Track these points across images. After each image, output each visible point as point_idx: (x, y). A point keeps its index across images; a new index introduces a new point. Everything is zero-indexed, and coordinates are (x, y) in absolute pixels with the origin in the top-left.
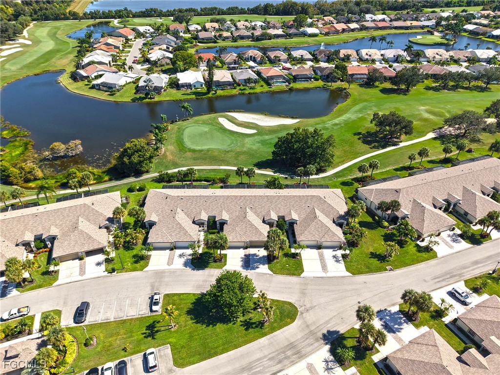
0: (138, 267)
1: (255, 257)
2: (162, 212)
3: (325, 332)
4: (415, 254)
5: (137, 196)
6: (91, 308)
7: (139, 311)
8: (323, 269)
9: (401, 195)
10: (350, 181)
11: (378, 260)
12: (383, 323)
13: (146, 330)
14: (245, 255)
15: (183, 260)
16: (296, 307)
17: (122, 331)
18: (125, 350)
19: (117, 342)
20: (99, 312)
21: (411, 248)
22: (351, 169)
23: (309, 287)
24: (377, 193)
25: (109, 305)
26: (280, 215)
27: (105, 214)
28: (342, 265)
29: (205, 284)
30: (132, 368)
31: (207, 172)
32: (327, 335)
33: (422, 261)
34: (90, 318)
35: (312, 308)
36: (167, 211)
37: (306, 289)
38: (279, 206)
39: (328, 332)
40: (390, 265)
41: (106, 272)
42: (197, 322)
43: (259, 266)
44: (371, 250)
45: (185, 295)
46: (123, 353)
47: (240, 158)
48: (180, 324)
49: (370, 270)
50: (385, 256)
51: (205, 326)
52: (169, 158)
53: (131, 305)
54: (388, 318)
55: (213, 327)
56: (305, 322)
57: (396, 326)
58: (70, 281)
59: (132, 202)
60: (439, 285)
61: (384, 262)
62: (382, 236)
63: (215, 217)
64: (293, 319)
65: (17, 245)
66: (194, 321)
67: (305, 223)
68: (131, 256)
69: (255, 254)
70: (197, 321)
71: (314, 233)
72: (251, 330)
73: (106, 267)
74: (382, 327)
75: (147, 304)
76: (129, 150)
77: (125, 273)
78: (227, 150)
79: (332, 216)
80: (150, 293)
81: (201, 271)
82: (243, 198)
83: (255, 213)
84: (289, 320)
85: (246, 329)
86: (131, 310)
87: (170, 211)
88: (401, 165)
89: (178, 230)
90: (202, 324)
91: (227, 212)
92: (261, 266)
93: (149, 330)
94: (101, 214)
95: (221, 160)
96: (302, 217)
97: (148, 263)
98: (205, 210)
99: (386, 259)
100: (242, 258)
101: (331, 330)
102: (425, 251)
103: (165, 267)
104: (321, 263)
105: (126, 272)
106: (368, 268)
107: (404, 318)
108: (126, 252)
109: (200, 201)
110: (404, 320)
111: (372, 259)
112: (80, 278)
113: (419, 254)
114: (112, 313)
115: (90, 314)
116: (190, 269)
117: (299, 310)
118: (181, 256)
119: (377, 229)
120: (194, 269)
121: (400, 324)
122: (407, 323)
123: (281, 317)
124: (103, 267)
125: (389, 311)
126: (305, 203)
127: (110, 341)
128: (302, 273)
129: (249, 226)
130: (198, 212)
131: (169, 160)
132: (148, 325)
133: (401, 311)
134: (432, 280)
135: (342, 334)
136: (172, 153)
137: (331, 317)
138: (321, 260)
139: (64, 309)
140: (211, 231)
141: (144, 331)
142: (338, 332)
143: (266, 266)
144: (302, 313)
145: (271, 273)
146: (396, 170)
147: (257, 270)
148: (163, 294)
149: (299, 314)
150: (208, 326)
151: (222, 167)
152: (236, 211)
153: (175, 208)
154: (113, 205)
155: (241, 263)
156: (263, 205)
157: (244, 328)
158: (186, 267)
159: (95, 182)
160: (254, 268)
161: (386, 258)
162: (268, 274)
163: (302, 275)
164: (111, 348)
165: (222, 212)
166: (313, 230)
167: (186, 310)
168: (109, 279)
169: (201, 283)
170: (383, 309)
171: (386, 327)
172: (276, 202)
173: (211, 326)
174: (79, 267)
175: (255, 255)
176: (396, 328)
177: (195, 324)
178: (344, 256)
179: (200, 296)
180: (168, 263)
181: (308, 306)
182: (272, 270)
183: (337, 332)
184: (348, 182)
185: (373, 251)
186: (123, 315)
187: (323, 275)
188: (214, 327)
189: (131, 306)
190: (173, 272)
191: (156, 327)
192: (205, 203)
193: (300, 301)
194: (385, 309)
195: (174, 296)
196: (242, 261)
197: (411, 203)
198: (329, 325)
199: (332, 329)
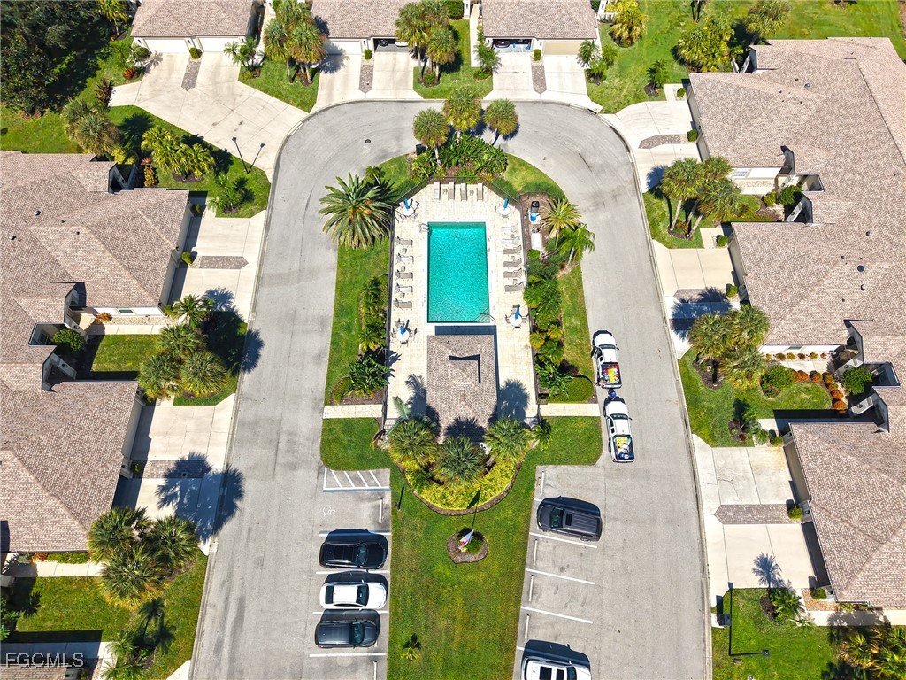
6: (583, 544)
17: (474, 637)
18: (414, 643)
19: (444, 624)
20: (562, 569)
25: (581, 598)
30: (349, 662)
34: (547, 544)
41: (723, 592)
46: (405, 636)
58: (702, 477)
65: (847, 323)
105: (717, 665)
108: (817, 674)
112: (709, 506)
114: (551, 609)
115: (561, 544)
124: (750, 581)
127: (452, 601)
139: (600, 471)
164: (432, 603)
174: (756, 502)
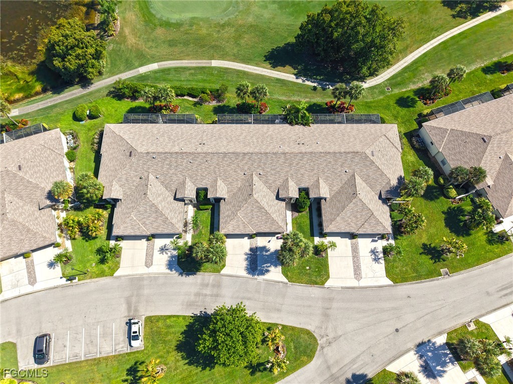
0: (107, 269)
1: (264, 253)
2: (127, 180)
3: (349, 376)
4: (483, 247)
5: (89, 130)
7: (116, 345)
8: (355, 274)
9: (489, 148)
10: (412, 95)
11: (432, 259)
12: (422, 363)
13: (127, 375)
14: (251, 249)
15: (165, 258)
16: (315, 338)
17: (98, 377)
20: (65, 346)
21: (479, 235)
22: (416, 69)
23: (335, 305)
24: (452, 139)
25: (75, 335)
26: (303, 186)
27: (42, 186)
28: (381, 267)
29: (197, 300)
31: (191, 74)
32: (352, 380)
33: (490, 260)
34: (55, 357)
35: (336, 339)
36: (134, 179)
37: (330, 309)
38: (302, 171)
39: (354, 376)
40: (446, 266)
41: (64, 279)
42: (190, 364)
43: (270, 269)
44: (424, 240)
45: (173, 319)
47: (242, 42)
48: (169, 366)
49: (419, 276)
50: (443, 250)
51: (200, 369)
52: (129, 42)
53: (104, 335)
54: (430, 354)
55: (210, 370)
56: (326, 361)
57: (439, 368)
58: (17, 294)
59: (84, 142)
60: (504, 302)
61: (439, 261)
62: (443, 212)
63: (206, 190)
64: (311, 357)
66: (187, 361)
67: (339, 201)
68: (94, 250)
69: (265, 247)
70: (190, 361)
71: (350, 220)
72: (258, 374)
73: (62, 270)
74: (421, 369)
75: (124, 335)
76: (57, 48)
77: (88, 281)
78: (222, 22)
79: (379, 188)
80: (126, 314)
81: (191, 277)
82: (247, 157)
83: (266, 182)
84: (305, 358)
85: (252, 373)
86: (104, 342)
87: (138, 180)
88: (495, 59)
89: (154, 215)
90: (197, 366)
91: (224, 181)
92: (272, 269)
93: (130, 375)
94: (37, 186)
95: (213, 47)
96: (335, 188)
97: (119, 263)
98: (191, 177)
99: (442, 257)
100: (246, 254)
101: (358, 373)
102: (498, 242)
103: (142, 270)
104: (354, 263)
105: (91, 278)
106: (416, 271)
107: (450, 356)
108: (87, 244)
109: (182, 162)
110: (450, 359)
111: (424, 256)
112: (30, 289)
113: (489, 247)
114: (81, 347)
115: (54, 350)
116: (177, 274)
117: (319, 342)
118: (163, 250)
119: (439, 200)
120: (181, 274)
121: (444, 364)
122: (453, 364)
123: (296, 353)
124: (58, 269)
125: (434, 344)
126: (342, 166)
128: (326, 279)
129: (256, 210)
130: (181, 180)
131: (130, 47)
132: (128, 367)
133: (448, 345)
134: (498, 291)
135: (371, 380)
136: (134, 31)
137: (359, 353)
138: (354, 257)
139: (19, 340)
140: (201, 207)
141: (125, 377)
142: (366, 376)
143: (280, 268)
144: (322, 348)
145: (286, 280)
146: (487, 70)
147: (267, 276)
148: (143, 317)
149: (319, 348)
150: (204, 369)
151: (215, 63)
152: (237, 180)
153: (146, 174)
154: (52, 161)
155: (245, 264)
156: (278, 170)
157: (249, 372)
158: (171, 270)
159: (21, 95)
160: (262, 273)
161: (442, 254)
162: (282, 282)
163: (327, 284)
165: (216, 181)
166: (348, 215)
167: (174, 343)
168: (70, 291)
169: (192, 298)
170: (426, 340)
171: (426, 368)
172: (297, 164)
173: (208, 368)
174: (26, 270)
175: (264, 249)
176: (438, 370)
177: (187, 366)
178: (386, 251)
179: (192, 321)
180: (146, 263)
181: (331, 335)
182: (286, 276)
183: (363, 376)
184: (408, 97)
185: (426, 242)
186: (95, 350)
187: (354, 283)
188: (212, 370)
189: (103, 337)
190: (154, 278)
191: (139, 371)
192: (189, 166)
193: (321, 328)
194: (429, 341)
195: (158, 321)
196: (247, 259)
197: (500, 161)
198: (355, 366)
199: (358, 371)
